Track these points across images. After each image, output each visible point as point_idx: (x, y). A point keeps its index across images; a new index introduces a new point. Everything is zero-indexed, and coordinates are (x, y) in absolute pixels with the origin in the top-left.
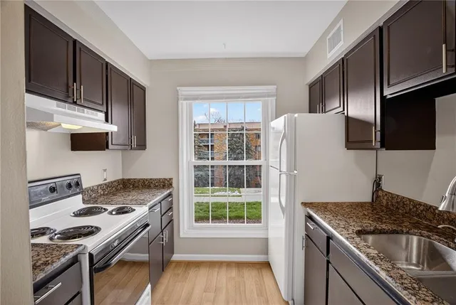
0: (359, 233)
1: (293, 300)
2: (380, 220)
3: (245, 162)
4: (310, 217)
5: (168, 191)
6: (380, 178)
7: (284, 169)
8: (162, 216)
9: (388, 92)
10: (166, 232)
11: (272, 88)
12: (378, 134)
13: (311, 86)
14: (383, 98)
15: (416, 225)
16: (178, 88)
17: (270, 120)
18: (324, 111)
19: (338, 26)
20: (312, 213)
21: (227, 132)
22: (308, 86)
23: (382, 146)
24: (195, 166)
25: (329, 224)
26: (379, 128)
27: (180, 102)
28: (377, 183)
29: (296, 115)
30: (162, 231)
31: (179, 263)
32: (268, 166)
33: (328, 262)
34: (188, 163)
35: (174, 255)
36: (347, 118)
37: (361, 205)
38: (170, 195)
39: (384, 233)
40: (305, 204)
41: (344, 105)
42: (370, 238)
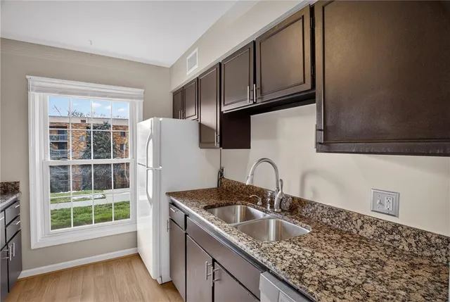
0: (206, 208)
1: (161, 277)
2: (221, 198)
3: (112, 161)
4: (173, 204)
5: (14, 197)
6: (223, 170)
7: (151, 165)
8: (6, 226)
9: (224, 109)
10: (13, 245)
11: (140, 91)
12: (219, 137)
13: (175, 94)
14: (221, 112)
15: (240, 199)
16: (28, 77)
17: (137, 120)
18: (184, 117)
19: (195, 51)
20: (174, 199)
21: (92, 130)
22: (172, 94)
23: (221, 146)
24: (51, 167)
25: (186, 205)
26: (219, 134)
27: (31, 93)
28: (221, 173)
29: (161, 119)
30: (7, 244)
31: (30, 280)
32: (135, 164)
33: (186, 234)
34: (43, 163)
35: (23, 272)
36: (200, 124)
37: (210, 190)
38: (15, 201)
39: (222, 206)
40: (169, 194)
41: (198, 113)
42: (216, 210)
